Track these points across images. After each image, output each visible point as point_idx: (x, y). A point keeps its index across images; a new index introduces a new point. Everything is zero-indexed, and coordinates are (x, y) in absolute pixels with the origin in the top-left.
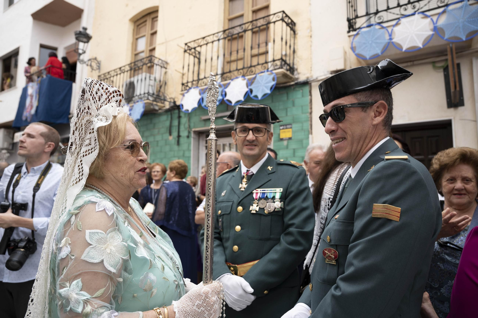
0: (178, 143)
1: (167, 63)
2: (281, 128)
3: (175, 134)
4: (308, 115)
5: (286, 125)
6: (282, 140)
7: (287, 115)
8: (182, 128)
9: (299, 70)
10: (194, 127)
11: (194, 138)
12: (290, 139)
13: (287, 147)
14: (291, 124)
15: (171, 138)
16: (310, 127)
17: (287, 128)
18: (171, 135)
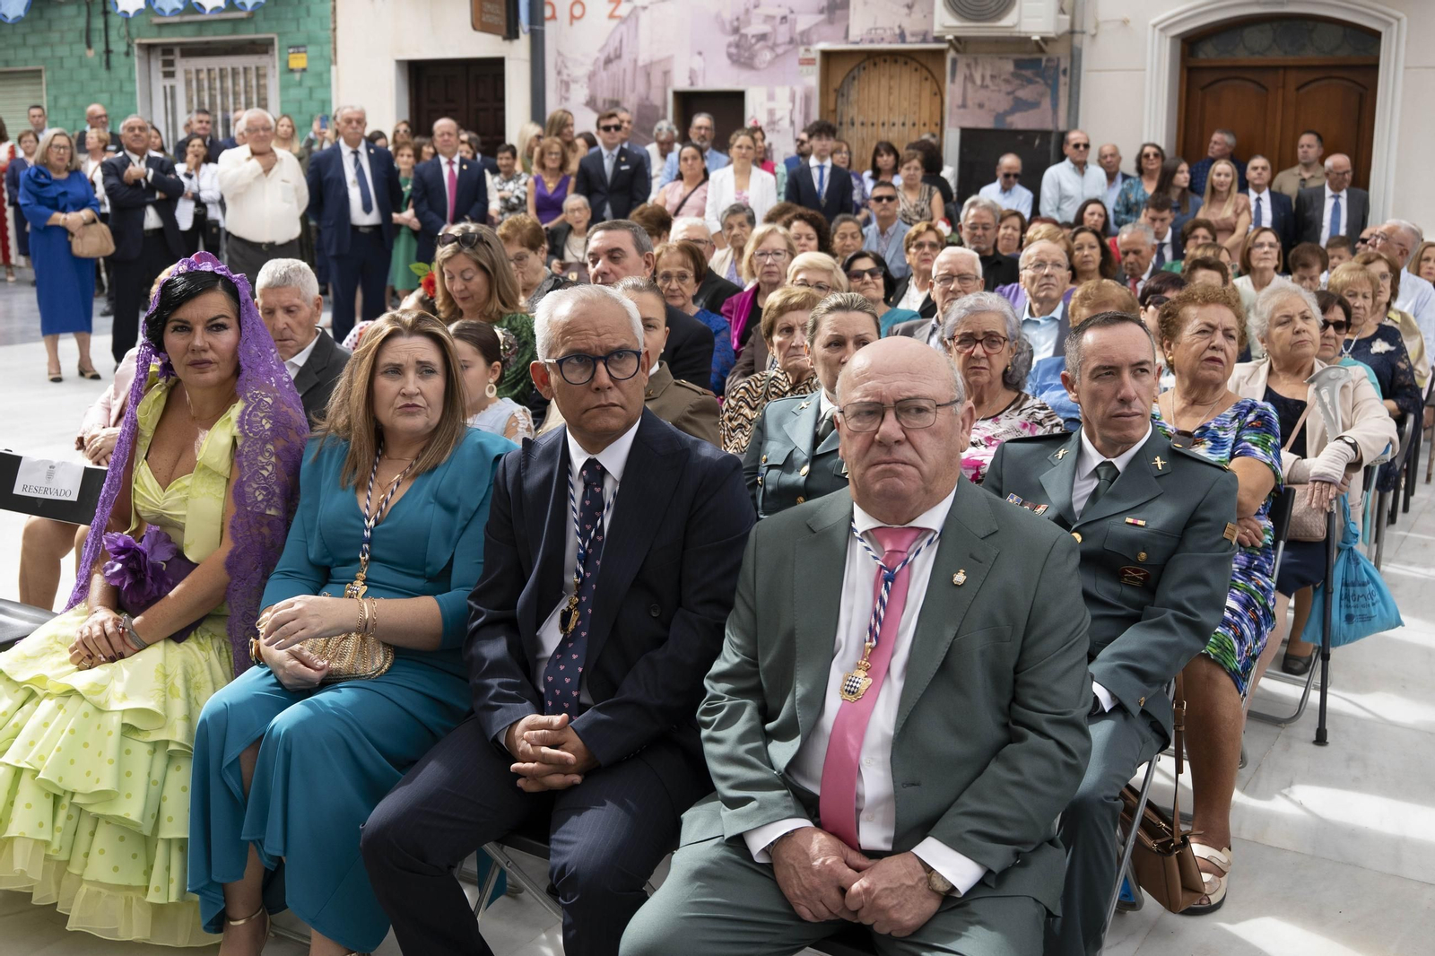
0: (108, 65)
2: (291, 50)
3: (99, 46)
4: (330, 33)
5: (298, 47)
6: (292, 71)
7: (298, 30)
8: (113, 35)
10: (138, 37)
11: (139, 58)
12: (304, 70)
13: (300, 84)
14: (304, 46)
15: (91, 54)
16: (332, 52)
17: (299, 52)
18: (89, 46)
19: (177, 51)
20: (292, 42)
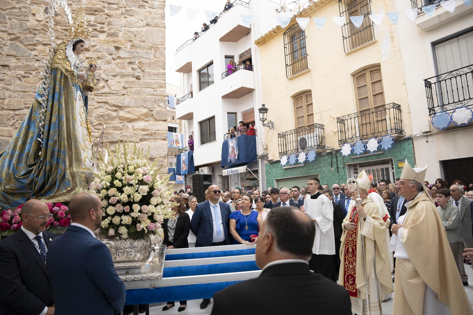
0: (338, 172)
1: (323, 126)
2: (399, 162)
3: (335, 166)
4: (413, 155)
5: (401, 160)
6: (400, 168)
7: (401, 155)
8: (339, 163)
9: (405, 131)
10: (347, 163)
11: (347, 168)
15: (332, 169)
16: (414, 161)
17: (402, 162)
18: (332, 167)
19: (358, 166)
20: (399, 159)
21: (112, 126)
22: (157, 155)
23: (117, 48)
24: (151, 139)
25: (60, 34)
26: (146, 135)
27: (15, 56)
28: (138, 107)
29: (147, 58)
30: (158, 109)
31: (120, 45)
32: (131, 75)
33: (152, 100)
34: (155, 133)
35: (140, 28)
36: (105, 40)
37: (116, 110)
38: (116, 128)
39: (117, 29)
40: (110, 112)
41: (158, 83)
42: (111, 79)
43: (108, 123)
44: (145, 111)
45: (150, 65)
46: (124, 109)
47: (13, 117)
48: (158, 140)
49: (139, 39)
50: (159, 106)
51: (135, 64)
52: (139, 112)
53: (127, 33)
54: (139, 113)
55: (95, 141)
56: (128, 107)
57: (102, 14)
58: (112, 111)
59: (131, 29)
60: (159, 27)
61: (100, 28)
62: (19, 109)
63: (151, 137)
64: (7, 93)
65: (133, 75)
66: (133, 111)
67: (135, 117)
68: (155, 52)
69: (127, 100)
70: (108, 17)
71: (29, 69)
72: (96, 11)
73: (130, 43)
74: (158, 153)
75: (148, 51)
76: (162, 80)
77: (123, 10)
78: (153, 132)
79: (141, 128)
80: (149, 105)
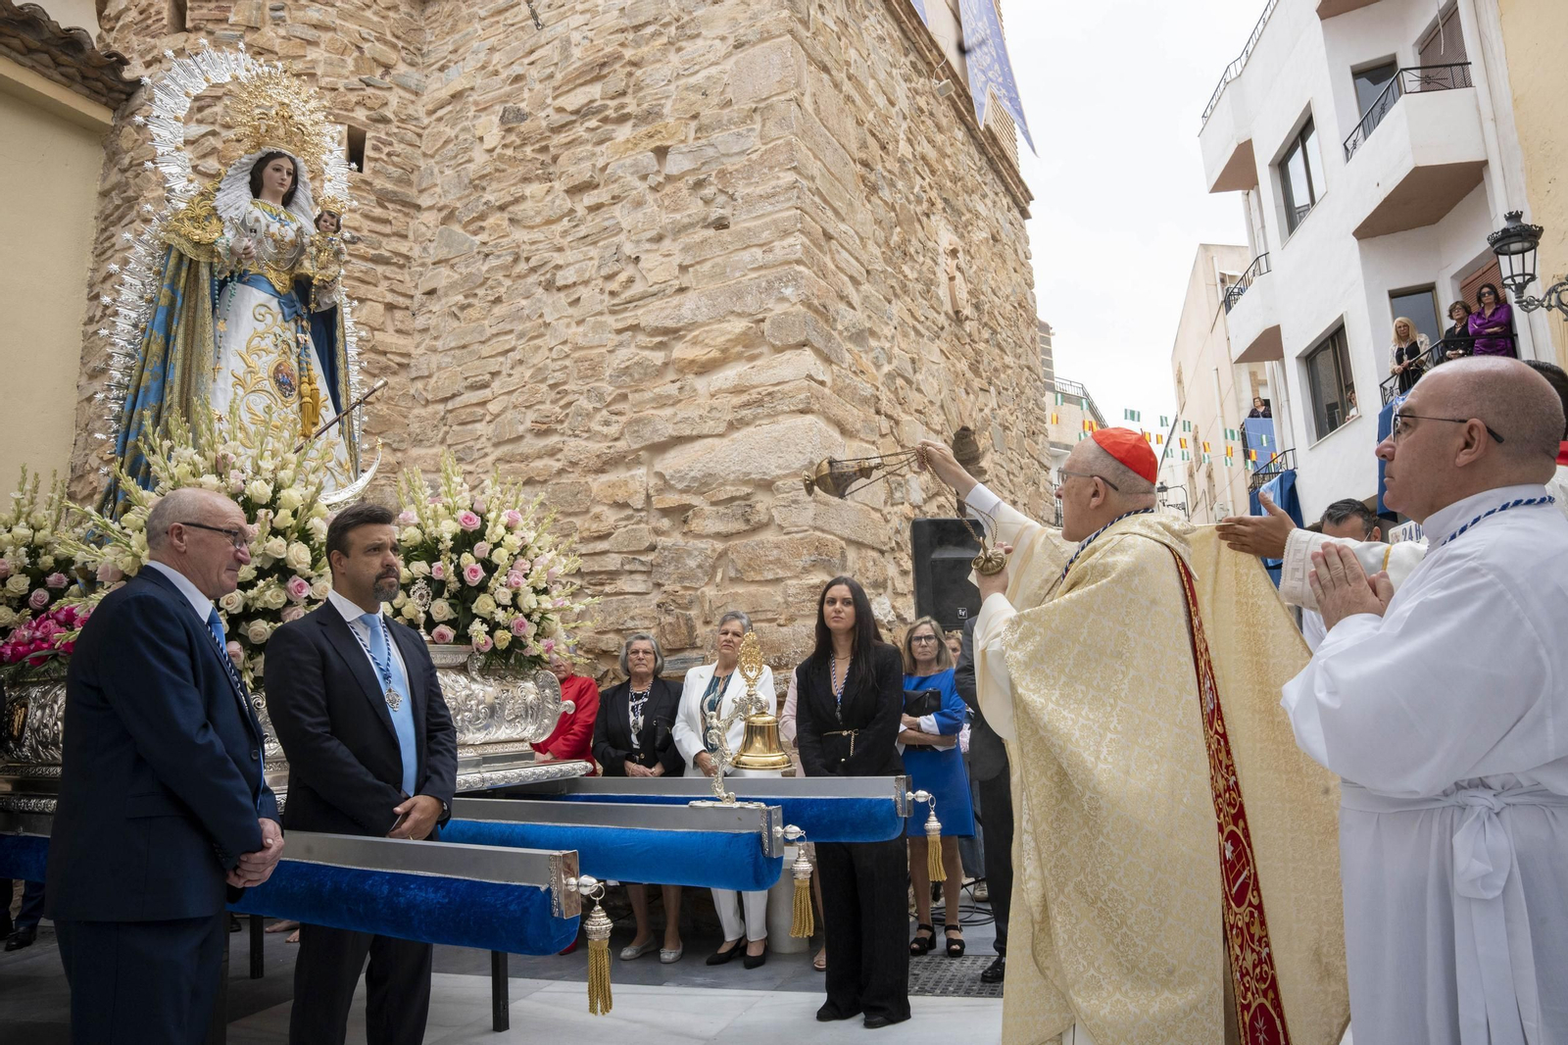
21: (651, 395)
22: (779, 467)
23: (661, 152)
24: (761, 418)
25: (530, 165)
26: (746, 405)
27: (446, 261)
28: (722, 320)
29: (743, 152)
30: (780, 309)
31: (667, 139)
32: (698, 222)
33: (759, 286)
34: (769, 394)
35: (717, 64)
36: (628, 141)
37: (661, 346)
38: (662, 402)
39: (656, 94)
40: (646, 353)
41: (775, 222)
42: (647, 251)
43: (642, 390)
44: (738, 326)
45: (748, 172)
46: (684, 336)
47: (443, 418)
48: (780, 418)
49: (716, 100)
50: (783, 299)
51: (711, 184)
52: (723, 334)
53: (685, 94)
54: (723, 339)
55: (612, 451)
56: (693, 325)
57: (617, 66)
58: (652, 349)
59: (692, 80)
60: (771, 37)
61: (616, 110)
62: (454, 396)
63: (760, 410)
64: (435, 359)
65: (705, 219)
66: (705, 335)
67: (715, 354)
68: (763, 126)
69: (689, 307)
70: (634, 69)
71: (472, 285)
72: (604, 65)
73: (694, 124)
74: (781, 461)
75: (743, 129)
76: (788, 209)
77: (673, 30)
78: (764, 393)
79: (728, 385)
80: (750, 303)
